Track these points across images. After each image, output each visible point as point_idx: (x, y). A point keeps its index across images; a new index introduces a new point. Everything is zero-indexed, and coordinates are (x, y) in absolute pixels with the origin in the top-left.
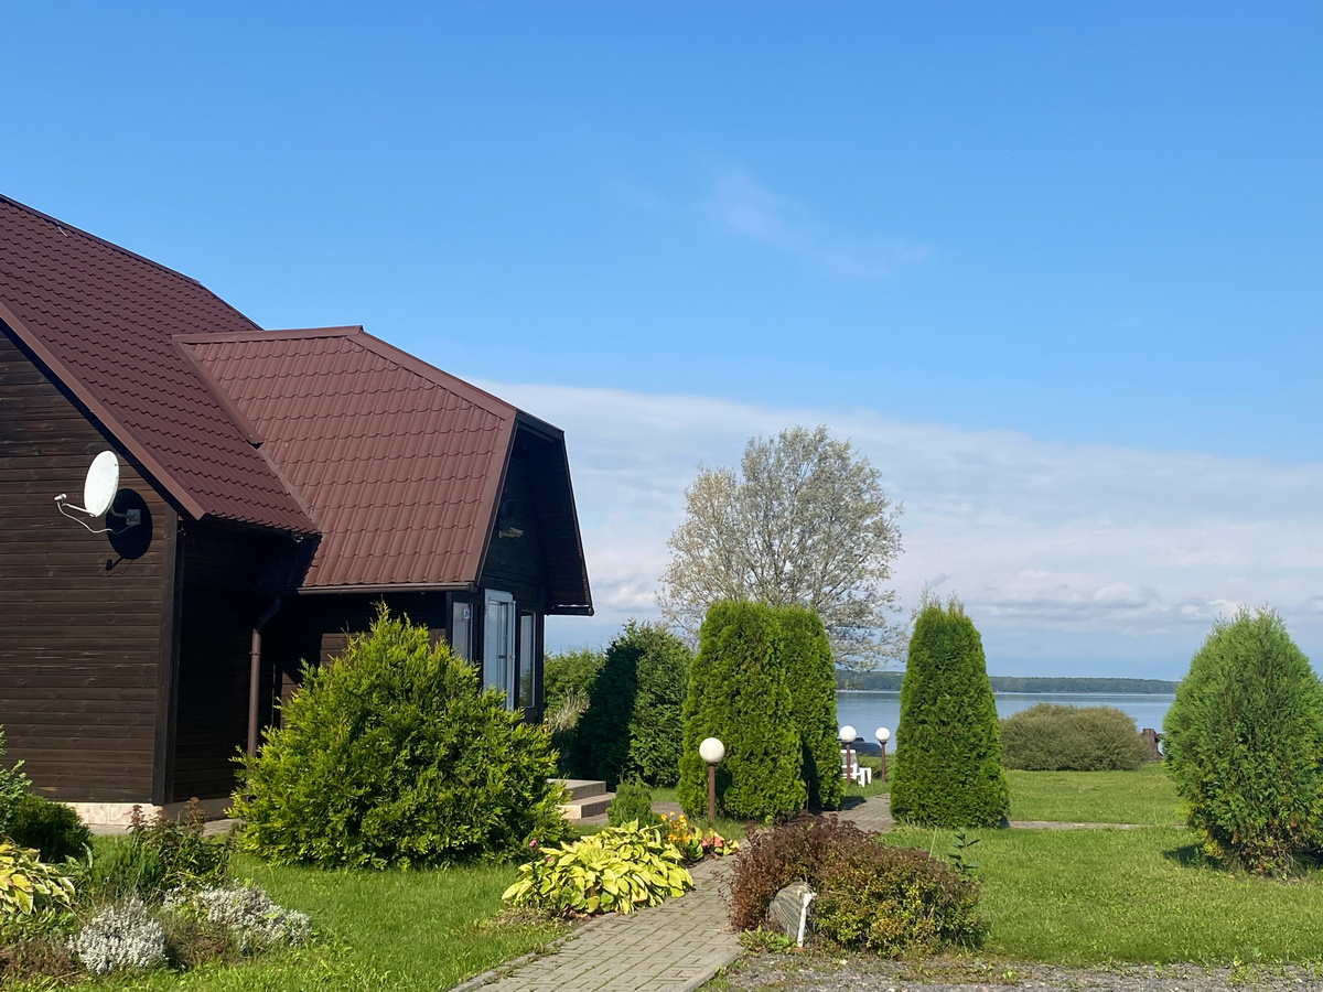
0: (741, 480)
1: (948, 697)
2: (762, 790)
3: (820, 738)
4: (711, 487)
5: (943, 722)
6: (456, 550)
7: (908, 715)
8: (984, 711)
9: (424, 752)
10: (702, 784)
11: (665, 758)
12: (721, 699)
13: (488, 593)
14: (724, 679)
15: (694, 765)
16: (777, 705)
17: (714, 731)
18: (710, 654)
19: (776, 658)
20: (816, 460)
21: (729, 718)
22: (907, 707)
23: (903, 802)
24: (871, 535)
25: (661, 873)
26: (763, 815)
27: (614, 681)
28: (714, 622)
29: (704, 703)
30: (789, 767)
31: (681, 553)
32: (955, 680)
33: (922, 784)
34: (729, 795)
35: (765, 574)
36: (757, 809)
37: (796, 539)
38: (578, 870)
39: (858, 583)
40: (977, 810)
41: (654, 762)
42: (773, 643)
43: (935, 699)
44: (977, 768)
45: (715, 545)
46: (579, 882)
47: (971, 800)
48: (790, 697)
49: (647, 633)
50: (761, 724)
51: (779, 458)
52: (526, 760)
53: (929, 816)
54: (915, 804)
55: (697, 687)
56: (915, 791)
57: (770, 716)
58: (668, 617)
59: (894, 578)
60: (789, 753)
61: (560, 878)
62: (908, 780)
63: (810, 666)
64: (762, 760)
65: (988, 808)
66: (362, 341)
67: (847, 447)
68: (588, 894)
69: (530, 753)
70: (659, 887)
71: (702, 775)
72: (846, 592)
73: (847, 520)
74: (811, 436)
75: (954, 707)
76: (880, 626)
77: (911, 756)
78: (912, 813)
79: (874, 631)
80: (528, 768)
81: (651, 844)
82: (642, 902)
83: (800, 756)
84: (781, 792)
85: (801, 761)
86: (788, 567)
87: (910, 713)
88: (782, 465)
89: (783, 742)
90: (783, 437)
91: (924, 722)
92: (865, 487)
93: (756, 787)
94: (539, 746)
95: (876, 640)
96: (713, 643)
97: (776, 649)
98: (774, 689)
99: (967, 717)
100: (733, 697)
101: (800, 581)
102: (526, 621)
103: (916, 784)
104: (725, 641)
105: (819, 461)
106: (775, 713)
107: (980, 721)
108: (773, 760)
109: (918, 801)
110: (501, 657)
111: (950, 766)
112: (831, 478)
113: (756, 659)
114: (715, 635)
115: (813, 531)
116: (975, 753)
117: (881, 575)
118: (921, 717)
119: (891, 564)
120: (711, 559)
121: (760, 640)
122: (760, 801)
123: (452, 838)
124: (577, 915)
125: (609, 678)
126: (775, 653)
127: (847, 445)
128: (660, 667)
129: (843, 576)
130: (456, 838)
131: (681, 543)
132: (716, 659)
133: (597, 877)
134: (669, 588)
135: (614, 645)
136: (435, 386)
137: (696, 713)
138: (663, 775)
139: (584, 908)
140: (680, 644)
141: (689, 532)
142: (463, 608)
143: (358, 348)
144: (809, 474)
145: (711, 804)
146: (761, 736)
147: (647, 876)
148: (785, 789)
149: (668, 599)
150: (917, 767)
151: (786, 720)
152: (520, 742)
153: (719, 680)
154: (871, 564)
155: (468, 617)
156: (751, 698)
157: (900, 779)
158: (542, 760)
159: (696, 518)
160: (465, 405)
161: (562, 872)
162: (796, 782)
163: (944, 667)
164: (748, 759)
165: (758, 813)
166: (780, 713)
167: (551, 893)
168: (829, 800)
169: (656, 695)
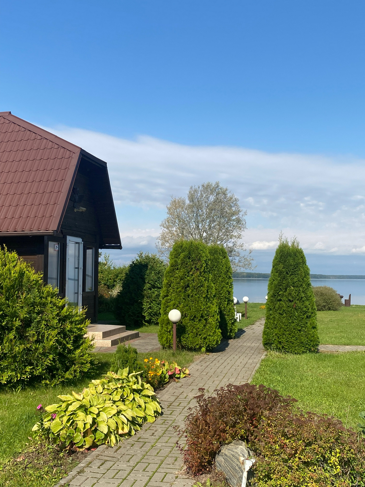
0: (187, 202)
1: (292, 288)
2: (200, 335)
3: (226, 306)
4: (176, 205)
5: (289, 300)
6: (48, 215)
7: (272, 297)
8: (309, 294)
9: (7, 323)
10: (170, 332)
11: (154, 312)
12: (180, 289)
13: (69, 238)
14: (181, 279)
15: (166, 322)
16: (208, 292)
17: (176, 305)
18: (174, 267)
19: (207, 269)
20: (215, 195)
21: (184, 299)
22: (271, 293)
23: (269, 340)
24: (235, 223)
25: (140, 406)
26: (200, 348)
27: (133, 278)
28: (176, 251)
29: (171, 291)
30: (213, 322)
31: (165, 229)
32: (296, 279)
33: (280, 331)
34: (183, 337)
35: (196, 237)
36: (197, 345)
37: (208, 224)
38: (81, 414)
39: (230, 240)
40: (307, 344)
41: (150, 314)
42: (205, 261)
43: (286, 289)
44: (307, 323)
45: (178, 226)
46: (80, 425)
47: (304, 339)
48: (214, 288)
49: (147, 258)
50: (200, 302)
51: (202, 194)
52: (69, 327)
53: (283, 347)
54: (275, 341)
55: (167, 283)
56: (276, 335)
57: (204, 298)
58: (160, 253)
59: (243, 238)
60: (213, 316)
61: (68, 420)
62: (272, 329)
63: (221, 272)
64: (200, 320)
65: (312, 343)
66: (11, 118)
67: (226, 190)
68: (85, 435)
69: (71, 323)
70: (139, 417)
71: (170, 327)
72: (226, 244)
73: (226, 217)
74: (213, 185)
75: (295, 293)
76: (238, 256)
77: (274, 317)
78: (274, 345)
79: (236, 258)
80: (70, 331)
81: (135, 387)
82: (125, 434)
83: (219, 317)
84: (210, 335)
85: (219, 319)
86: (205, 234)
87: (274, 296)
88: (202, 196)
89: (210, 311)
90: (203, 186)
91: (280, 300)
92: (233, 205)
93: (197, 334)
94: (77, 318)
95: (237, 261)
96: (175, 261)
97: (207, 264)
98: (206, 284)
99: (302, 298)
100: (186, 288)
101: (209, 240)
102: (89, 252)
103: (276, 331)
104: (182, 260)
105: (217, 195)
106: (206, 296)
107: (308, 300)
108: (206, 319)
109: (278, 340)
110: (76, 268)
111: (293, 322)
112: (220, 201)
113: (197, 269)
114: (177, 257)
115: (214, 221)
116: (305, 316)
117: (239, 237)
118: (279, 298)
119: (243, 233)
120: (176, 231)
121: (199, 260)
122: (199, 341)
123: (22, 374)
124: (78, 450)
125: (131, 277)
126: (207, 266)
127: (226, 189)
128: (153, 272)
129: (225, 237)
130: (25, 374)
131: (165, 225)
132: (177, 269)
133: (94, 419)
134: (160, 242)
135: (133, 262)
136: (42, 138)
137: (167, 296)
138: (154, 319)
139: (83, 445)
140: (162, 262)
141: (168, 221)
142: (55, 245)
143: (8, 122)
144: (213, 200)
145: (174, 341)
146: (200, 308)
147: (130, 414)
148: (211, 334)
149: (160, 246)
150: (277, 323)
151: (212, 299)
152: (65, 316)
153: (178, 280)
154: (235, 233)
155: (57, 249)
156: (195, 289)
157: (268, 328)
158: (79, 326)
159: (171, 216)
160: (56, 146)
161: (71, 415)
162: (217, 330)
163: (291, 273)
164: (193, 320)
165: (198, 347)
166: (209, 296)
167: (61, 432)
168: (230, 334)
169: (151, 284)
